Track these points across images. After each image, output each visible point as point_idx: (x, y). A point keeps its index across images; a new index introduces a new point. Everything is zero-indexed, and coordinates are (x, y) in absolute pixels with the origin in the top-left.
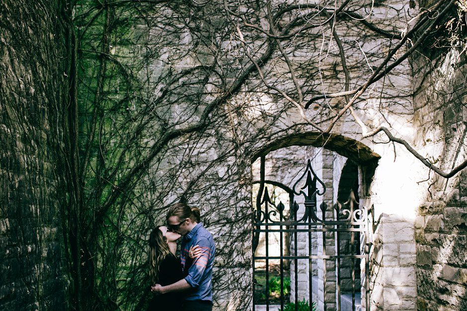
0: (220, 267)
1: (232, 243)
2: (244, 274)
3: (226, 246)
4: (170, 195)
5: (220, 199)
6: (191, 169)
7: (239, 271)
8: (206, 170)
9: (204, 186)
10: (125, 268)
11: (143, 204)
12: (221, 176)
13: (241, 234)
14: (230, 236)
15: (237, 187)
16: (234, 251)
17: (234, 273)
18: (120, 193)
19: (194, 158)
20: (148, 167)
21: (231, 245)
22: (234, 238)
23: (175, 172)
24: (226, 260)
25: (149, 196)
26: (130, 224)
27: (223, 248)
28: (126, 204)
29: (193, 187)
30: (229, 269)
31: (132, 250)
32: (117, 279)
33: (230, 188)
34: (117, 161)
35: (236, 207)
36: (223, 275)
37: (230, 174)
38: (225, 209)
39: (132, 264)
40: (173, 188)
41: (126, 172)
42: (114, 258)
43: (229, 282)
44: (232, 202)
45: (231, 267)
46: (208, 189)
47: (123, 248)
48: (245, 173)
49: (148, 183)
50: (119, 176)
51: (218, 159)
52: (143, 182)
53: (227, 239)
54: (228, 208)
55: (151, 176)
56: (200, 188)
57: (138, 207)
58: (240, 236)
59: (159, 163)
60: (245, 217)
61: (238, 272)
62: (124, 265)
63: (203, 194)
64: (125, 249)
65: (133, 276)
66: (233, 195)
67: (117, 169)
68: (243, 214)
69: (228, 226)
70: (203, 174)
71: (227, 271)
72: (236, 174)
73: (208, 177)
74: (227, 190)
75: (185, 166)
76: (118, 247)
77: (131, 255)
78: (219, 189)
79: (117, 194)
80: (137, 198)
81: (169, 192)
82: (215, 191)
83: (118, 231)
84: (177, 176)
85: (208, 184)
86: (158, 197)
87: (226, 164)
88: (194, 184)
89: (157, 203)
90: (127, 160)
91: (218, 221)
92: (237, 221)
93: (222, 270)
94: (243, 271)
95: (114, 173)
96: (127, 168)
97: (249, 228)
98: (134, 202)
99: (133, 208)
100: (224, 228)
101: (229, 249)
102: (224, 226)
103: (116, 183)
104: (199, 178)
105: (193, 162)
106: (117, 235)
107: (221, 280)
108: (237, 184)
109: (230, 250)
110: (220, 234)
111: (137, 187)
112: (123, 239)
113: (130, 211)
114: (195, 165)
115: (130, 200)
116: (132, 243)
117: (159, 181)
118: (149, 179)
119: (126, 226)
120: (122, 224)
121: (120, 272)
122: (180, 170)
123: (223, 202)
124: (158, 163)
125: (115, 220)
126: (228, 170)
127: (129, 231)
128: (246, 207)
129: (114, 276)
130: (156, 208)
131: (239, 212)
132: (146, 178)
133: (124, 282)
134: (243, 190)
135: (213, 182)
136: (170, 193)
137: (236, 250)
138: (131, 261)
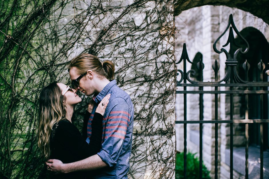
0: (136, 134)
1: (151, 106)
2: (165, 143)
3: (144, 110)
4: (76, 47)
5: (137, 52)
6: (102, 16)
7: (159, 139)
8: (120, 17)
9: (117, 36)
10: (21, 136)
11: (42, 59)
12: (138, 24)
13: (163, 95)
14: (148, 97)
15: (158, 38)
16: (153, 115)
17: (153, 141)
18: (14, 44)
19: (106, 2)
20: (48, 13)
21: (149, 108)
22: (153, 100)
23: (81, 19)
24: (144, 127)
25: (51, 49)
26: (26, 83)
27: (141, 111)
28: (21, 59)
29: (103, 38)
30: (148, 137)
31: (30, 114)
32: (12, 149)
33: (149, 39)
34: (10, 5)
35: (156, 63)
36: (139, 145)
37: (149, 22)
38: (143, 65)
39: (29, 132)
40: (79, 38)
41: (22, 19)
42: (7, 124)
43: (148, 152)
44: (151, 56)
45: (149, 135)
46: (122, 40)
47: (19, 111)
48: (168, 21)
49: (49, 32)
50: (13, 24)
51: (135, 4)
52: (43, 32)
53: (145, 100)
54: (147, 63)
55: (53, 24)
56: (112, 39)
57: (37, 62)
58: (160, 98)
59: (63, 9)
60: (167, 75)
61: (158, 141)
62: (20, 132)
63: (116, 46)
64: (21, 112)
65: (31, 146)
66: (153, 47)
67: (11, 15)
68: (165, 71)
69: (146, 84)
70: (116, 22)
71: (145, 139)
72: (156, 22)
73: (122, 26)
74: (145, 42)
75: (94, 13)
76: (12, 110)
77: (28, 120)
78: (136, 40)
79: (10, 45)
80: (36, 50)
81: (74, 43)
82: (130, 43)
83: (12, 91)
84: (84, 24)
85: (122, 34)
86: (61, 50)
87: (144, 10)
88: (104, 34)
89: (59, 56)
90: (23, 5)
91: (134, 79)
92: (157, 79)
93: (139, 138)
94: (164, 138)
95: (7, 21)
96: (24, 14)
97: (171, 88)
98: (32, 55)
99: (30, 63)
100: (142, 88)
101: (148, 113)
102: (142, 84)
103: (10, 32)
104: (111, 26)
105: (104, 8)
106: (11, 95)
107: (138, 150)
108: (157, 34)
109: (149, 115)
110: (137, 95)
111: (36, 37)
112: (18, 101)
113: (26, 67)
114: (105, 11)
115: (27, 53)
116: (30, 105)
117: (63, 30)
118: (50, 28)
119: (22, 85)
120: (17, 82)
121: (16, 140)
122: (88, 17)
123: (140, 56)
124: (61, 8)
125: (9, 77)
126: (146, 18)
127: (26, 91)
128: (168, 62)
129: (8, 145)
130: (59, 63)
131: (160, 68)
132: (46, 27)
133: (20, 153)
134: (165, 42)
135: (128, 31)
136: (76, 44)
137: (155, 114)
138: (28, 128)
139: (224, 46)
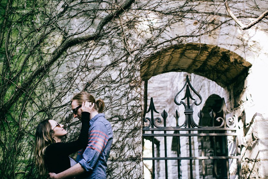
0: (112, 160)
1: (123, 139)
2: (135, 167)
3: (118, 141)
4: (68, 95)
5: (113, 99)
6: (87, 73)
7: (130, 164)
8: (101, 74)
9: (99, 87)
10: (24, 162)
11: (42, 103)
12: (114, 79)
13: (132, 130)
14: (122, 132)
15: (128, 88)
16: (125, 146)
17: (126, 166)
18: (22, 92)
19: (90, 63)
20: (48, 70)
21: (122, 140)
22: (126, 134)
23: (72, 75)
24: (118, 154)
25: (49, 96)
26: (30, 121)
27: (116, 143)
28: (27, 103)
29: (88, 88)
30: (121, 163)
31: (32, 145)
32: (16, 172)
33: (122, 89)
34: (21, 65)
35: (127, 107)
36: (115, 168)
37: (122, 77)
38: (117, 108)
39: (30, 158)
40: (70, 88)
41: (29, 75)
42: (14, 152)
43: (121, 174)
44: (124, 102)
45: (123, 161)
46: (102, 90)
47: (23, 142)
48: (136, 76)
49: (48, 84)
50: (22, 78)
51: (112, 64)
52: (44, 84)
53: (119, 135)
54: (120, 107)
55: (51, 78)
56: (95, 89)
57: (38, 105)
58: (131, 132)
59: (59, 67)
60: (135, 115)
61: (129, 165)
62: (23, 159)
63: (97, 94)
64: (25, 143)
65: (32, 169)
66: (125, 95)
67: (21, 72)
68: (134, 112)
69: (120, 123)
70: (97, 77)
71: (119, 164)
72: (127, 77)
73: (102, 80)
74: (119, 91)
75: (82, 70)
76: (18, 142)
77: (30, 149)
78: (112, 90)
79: (20, 93)
80: (38, 97)
81: (66, 92)
82: (108, 92)
83: (19, 127)
84: (74, 79)
85: (102, 85)
86: (57, 97)
87: (118, 68)
88: (89, 86)
89: (55, 101)
90: (30, 64)
91: (111, 119)
92: (128, 119)
93: (115, 163)
94: (134, 163)
95: (18, 76)
96: (30, 71)
97: (139, 125)
98: (35, 101)
99: (33, 107)
100: (117, 125)
101: (121, 144)
102: (117, 123)
103: (19, 84)
104: (94, 80)
105: (89, 67)
106: (18, 129)
107: (114, 173)
108: (128, 86)
109: (122, 145)
110: (113, 130)
111: (38, 88)
112: (23, 134)
113: (30, 109)
114: (90, 70)
115: (31, 99)
116: (32, 138)
117: (58, 83)
118: (49, 81)
119: (26, 123)
120: (23, 121)
121: (20, 165)
122: (77, 74)
123: (115, 102)
124: (58, 67)
125: (17, 117)
126: (120, 74)
127: (29, 127)
128: (136, 106)
129: (13, 168)
130: (55, 106)
131: (130, 110)
132: (46, 80)
133: (23, 175)
134: (134, 91)
135: (107, 84)
136: (68, 93)
137: (127, 145)
138: (29, 155)
139: (182, 99)
